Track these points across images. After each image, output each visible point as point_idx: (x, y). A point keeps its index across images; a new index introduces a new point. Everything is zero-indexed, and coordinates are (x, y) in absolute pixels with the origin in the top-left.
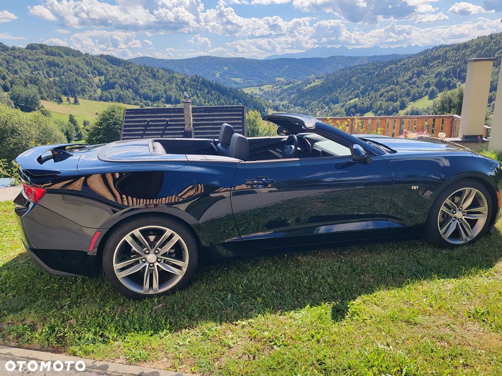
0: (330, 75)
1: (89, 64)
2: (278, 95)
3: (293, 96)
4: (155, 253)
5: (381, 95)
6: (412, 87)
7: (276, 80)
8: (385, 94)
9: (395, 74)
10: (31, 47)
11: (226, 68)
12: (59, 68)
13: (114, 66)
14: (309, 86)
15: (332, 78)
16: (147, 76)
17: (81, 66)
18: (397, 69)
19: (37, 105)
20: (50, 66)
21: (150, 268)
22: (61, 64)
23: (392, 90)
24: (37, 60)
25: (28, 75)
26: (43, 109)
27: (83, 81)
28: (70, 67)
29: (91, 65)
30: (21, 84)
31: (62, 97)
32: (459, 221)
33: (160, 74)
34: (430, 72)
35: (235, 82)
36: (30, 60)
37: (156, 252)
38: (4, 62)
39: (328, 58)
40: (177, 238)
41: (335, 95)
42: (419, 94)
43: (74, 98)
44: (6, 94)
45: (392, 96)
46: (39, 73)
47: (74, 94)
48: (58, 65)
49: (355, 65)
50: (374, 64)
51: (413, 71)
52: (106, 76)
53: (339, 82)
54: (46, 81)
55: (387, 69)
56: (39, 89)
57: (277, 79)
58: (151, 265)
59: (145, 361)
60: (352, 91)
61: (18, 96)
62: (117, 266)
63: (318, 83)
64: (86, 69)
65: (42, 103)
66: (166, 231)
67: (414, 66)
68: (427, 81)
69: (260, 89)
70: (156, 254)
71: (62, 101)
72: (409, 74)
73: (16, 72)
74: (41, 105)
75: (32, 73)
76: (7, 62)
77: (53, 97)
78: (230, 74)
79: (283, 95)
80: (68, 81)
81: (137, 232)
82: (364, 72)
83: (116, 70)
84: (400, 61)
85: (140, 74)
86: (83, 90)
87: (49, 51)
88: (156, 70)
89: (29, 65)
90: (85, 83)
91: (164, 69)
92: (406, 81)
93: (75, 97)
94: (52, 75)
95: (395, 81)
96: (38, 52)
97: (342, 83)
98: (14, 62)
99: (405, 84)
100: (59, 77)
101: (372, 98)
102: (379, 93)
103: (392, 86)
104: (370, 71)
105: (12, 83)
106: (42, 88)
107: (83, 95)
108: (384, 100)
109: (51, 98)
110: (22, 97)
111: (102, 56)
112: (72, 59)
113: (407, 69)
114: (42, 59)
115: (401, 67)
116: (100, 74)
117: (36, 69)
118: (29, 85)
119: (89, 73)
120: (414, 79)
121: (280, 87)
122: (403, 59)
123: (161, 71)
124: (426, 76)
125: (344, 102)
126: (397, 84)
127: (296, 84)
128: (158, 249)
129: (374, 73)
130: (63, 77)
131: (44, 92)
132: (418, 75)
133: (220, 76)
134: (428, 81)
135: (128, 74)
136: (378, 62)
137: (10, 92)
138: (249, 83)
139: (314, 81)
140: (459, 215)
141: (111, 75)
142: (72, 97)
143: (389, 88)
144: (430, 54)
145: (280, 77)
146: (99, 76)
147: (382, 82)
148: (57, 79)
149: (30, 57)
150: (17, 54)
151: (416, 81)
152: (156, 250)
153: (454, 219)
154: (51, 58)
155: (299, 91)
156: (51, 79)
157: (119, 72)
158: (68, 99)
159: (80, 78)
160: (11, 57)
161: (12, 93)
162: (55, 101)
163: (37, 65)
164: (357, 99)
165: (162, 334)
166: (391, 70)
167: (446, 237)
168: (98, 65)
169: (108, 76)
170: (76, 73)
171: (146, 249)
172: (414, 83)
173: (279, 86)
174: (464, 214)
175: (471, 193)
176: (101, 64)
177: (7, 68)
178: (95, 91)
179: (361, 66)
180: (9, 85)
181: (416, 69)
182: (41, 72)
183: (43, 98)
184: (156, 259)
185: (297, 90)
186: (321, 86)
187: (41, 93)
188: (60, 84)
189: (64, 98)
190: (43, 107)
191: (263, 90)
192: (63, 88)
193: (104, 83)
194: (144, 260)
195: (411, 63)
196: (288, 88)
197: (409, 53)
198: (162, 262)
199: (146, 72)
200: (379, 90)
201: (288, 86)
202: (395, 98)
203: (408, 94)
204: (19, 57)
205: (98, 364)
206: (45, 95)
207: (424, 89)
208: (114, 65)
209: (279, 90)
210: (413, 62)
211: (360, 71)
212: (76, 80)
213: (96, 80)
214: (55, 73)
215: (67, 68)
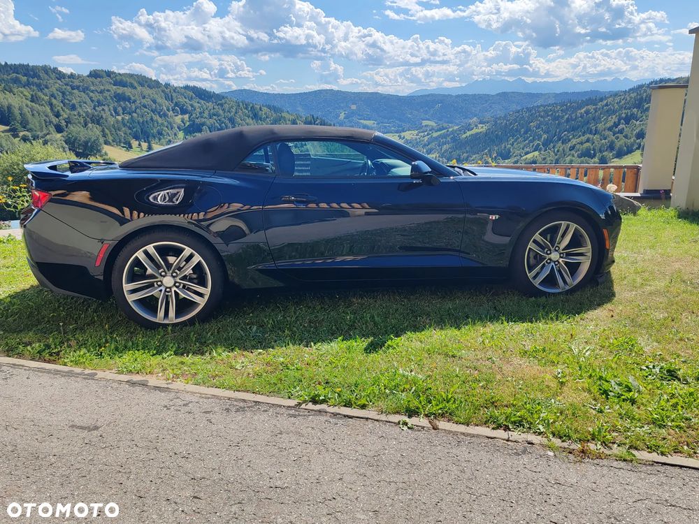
0: (499, 119)
1: (169, 98)
2: (425, 146)
3: (445, 147)
4: (172, 275)
5: (572, 148)
6: (617, 138)
7: (423, 124)
8: (578, 146)
9: (594, 119)
10: (95, 74)
11: (354, 107)
12: (130, 103)
13: (202, 102)
14: (469, 133)
15: (502, 123)
16: (246, 115)
17: (159, 100)
18: (596, 111)
19: (99, 151)
20: (118, 101)
21: (167, 294)
22: (133, 98)
23: (588, 141)
24: (101, 92)
25: (90, 111)
26: (106, 157)
27: (160, 120)
28: (144, 101)
29: (172, 100)
30: (80, 123)
31: (132, 142)
32: (556, 265)
33: (263, 113)
34: (644, 117)
35: (365, 127)
36: (92, 92)
37: (174, 274)
38: (59, 94)
39: (497, 95)
40: (197, 258)
41: (505, 147)
42: (628, 147)
43: (147, 144)
44: (59, 135)
45: (588, 150)
46: (103, 110)
47: (148, 137)
48: (129, 99)
49: (535, 104)
50: (563, 104)
51: (620, 115)
52: (192, 115)
53: (512, 128)
54: (112, 120)
55: (583, 111)
56: (103, 131)
57: (425, 123)
58: (168, 290)
59: (138, 373)
60: (531, 141)
61: (76, 139)
62: (127, 287)
63: (482, 129)
64: (165, 104)
65: (106, 148)
66: (184, 249)
67: (621, 108)
68: (639, 129)
69: (400, 137)
70: (174, 277)
71: (131, 147)
72: (614, 119)
73: (73, 107)
74: (104, 152)
75: (94, 109)
76: (63, 93)
77: (120, 142)
78: (359, 115)
79: (432, 145)
80: (141, 120)
81: (150, 248)
82: (548, 116)
83: (205, 107)
84: (601, 100)
85: (236, 113)
86: (160, 133)
87: (118, 80)
88: (258, 107)
89: (91, 98)
90: (162, 124)
91: (269, 107)
92: (610, 129)
93: (149, 143)
94: (121, 112)
95: (594, 128)
96: (104, 80)
97: (517, 130)
98: (71, 93)
99: (607, 133)
100: (130, 114)
101: (558, 151)
102: (569, 145)
103: (588, 135)
104: (557, 114)
105: (68, 122)
106: (106, 130)
107: (160, 139)
108: (576, 155)
109: (117, 142)
110: (80, 140)
111: (187, 87)
112: (147, 91)
113: (610, 112)
114: (108, 91)
115: (603, 108)
116: (184, 112)
117: (100, 103)
118: (90, 125)
119: (168, 110)
120: (621, 127)
121: (428, 135)
122: (606, 98)
123: (265, 109)
124: (638, 122)
125: (518, 158)
126: (596, 132)
127: (450, 130)
128: (177, 271)
129: (563, 117)
130: (135, 115)
131: (109, 135)
132: (627, 120)
133: (344, 118)
134: (642, 129)
135: (221, 112)
136: (570, 101)
137: (65, 134)
138: (385, 127)
139: (476, 126)
140: (555, 256)
141: (198, 114)
142: (145, 142)
143: (584, 138)
144: (645, 91)
145: (429, 120)
146: (181, 114)
147: (574, 129)
148: (127, 118)
149: (92, 88)
150: (76, 83)
151: (623, 129)
152: (174, 272)
153: (549, 261)
154: (120, 90)
155: (454, 140)
156: (119, 118)
157: (209, 109)
158: (140, 145)
159: (156, 117)
160: (69, 87)
161: (67, 136)
162: (123, 147)
163: (101, 98)
164: (536, 153)
165: (165, 355)
166: (587, 112)
167: (536, 283)
168: (182, 100)
169: (194, 115)
170: (152, 111)
171: (162, 270)
172: (621, 132)
173: (426, 133)
174: (562, 255)
175: (569, 228)
176: (186, 98)
177: (62, 102)
178: (175, 135)
179: (544, 106)
180: (64, 124)
181: (624, 111)
182: (106, 108)
183: (106, 143)
184: (173, 283)
185: (451, 139)
186: (486, 134)
187: (104, 136)
188: (130, 125)
189: (135, 143)
190: (106, 154)
191: (404, 138)
192: (135, 130)
193: (188, 124)
194: (159, 283)
195: (617, 103)
196: (439, 136)
197: (616, 89)
198: (181, 287)
199: (244, 110)
200: (569, 141)
201: (439, 133)
202: (592, 152)
203: (611, 147)
204: (78, 88)
205: (87, 371)
206: (110, 139)
207: (635, 141)
208: (202, 99)
209: (426, 138)
210: (620, 102)
211: (542, 114)
212: (152, 119)
213: (178, 119)
214: (124, 109)
215: (140, 103)
